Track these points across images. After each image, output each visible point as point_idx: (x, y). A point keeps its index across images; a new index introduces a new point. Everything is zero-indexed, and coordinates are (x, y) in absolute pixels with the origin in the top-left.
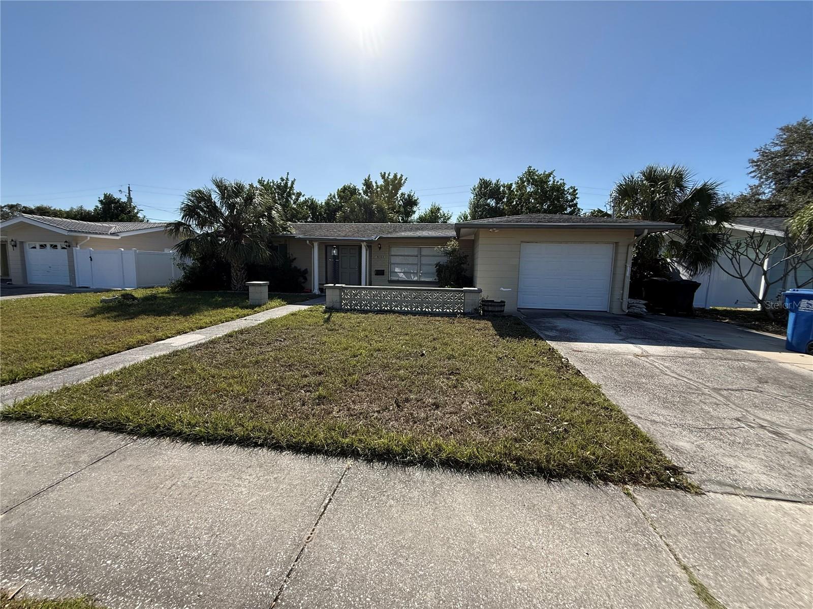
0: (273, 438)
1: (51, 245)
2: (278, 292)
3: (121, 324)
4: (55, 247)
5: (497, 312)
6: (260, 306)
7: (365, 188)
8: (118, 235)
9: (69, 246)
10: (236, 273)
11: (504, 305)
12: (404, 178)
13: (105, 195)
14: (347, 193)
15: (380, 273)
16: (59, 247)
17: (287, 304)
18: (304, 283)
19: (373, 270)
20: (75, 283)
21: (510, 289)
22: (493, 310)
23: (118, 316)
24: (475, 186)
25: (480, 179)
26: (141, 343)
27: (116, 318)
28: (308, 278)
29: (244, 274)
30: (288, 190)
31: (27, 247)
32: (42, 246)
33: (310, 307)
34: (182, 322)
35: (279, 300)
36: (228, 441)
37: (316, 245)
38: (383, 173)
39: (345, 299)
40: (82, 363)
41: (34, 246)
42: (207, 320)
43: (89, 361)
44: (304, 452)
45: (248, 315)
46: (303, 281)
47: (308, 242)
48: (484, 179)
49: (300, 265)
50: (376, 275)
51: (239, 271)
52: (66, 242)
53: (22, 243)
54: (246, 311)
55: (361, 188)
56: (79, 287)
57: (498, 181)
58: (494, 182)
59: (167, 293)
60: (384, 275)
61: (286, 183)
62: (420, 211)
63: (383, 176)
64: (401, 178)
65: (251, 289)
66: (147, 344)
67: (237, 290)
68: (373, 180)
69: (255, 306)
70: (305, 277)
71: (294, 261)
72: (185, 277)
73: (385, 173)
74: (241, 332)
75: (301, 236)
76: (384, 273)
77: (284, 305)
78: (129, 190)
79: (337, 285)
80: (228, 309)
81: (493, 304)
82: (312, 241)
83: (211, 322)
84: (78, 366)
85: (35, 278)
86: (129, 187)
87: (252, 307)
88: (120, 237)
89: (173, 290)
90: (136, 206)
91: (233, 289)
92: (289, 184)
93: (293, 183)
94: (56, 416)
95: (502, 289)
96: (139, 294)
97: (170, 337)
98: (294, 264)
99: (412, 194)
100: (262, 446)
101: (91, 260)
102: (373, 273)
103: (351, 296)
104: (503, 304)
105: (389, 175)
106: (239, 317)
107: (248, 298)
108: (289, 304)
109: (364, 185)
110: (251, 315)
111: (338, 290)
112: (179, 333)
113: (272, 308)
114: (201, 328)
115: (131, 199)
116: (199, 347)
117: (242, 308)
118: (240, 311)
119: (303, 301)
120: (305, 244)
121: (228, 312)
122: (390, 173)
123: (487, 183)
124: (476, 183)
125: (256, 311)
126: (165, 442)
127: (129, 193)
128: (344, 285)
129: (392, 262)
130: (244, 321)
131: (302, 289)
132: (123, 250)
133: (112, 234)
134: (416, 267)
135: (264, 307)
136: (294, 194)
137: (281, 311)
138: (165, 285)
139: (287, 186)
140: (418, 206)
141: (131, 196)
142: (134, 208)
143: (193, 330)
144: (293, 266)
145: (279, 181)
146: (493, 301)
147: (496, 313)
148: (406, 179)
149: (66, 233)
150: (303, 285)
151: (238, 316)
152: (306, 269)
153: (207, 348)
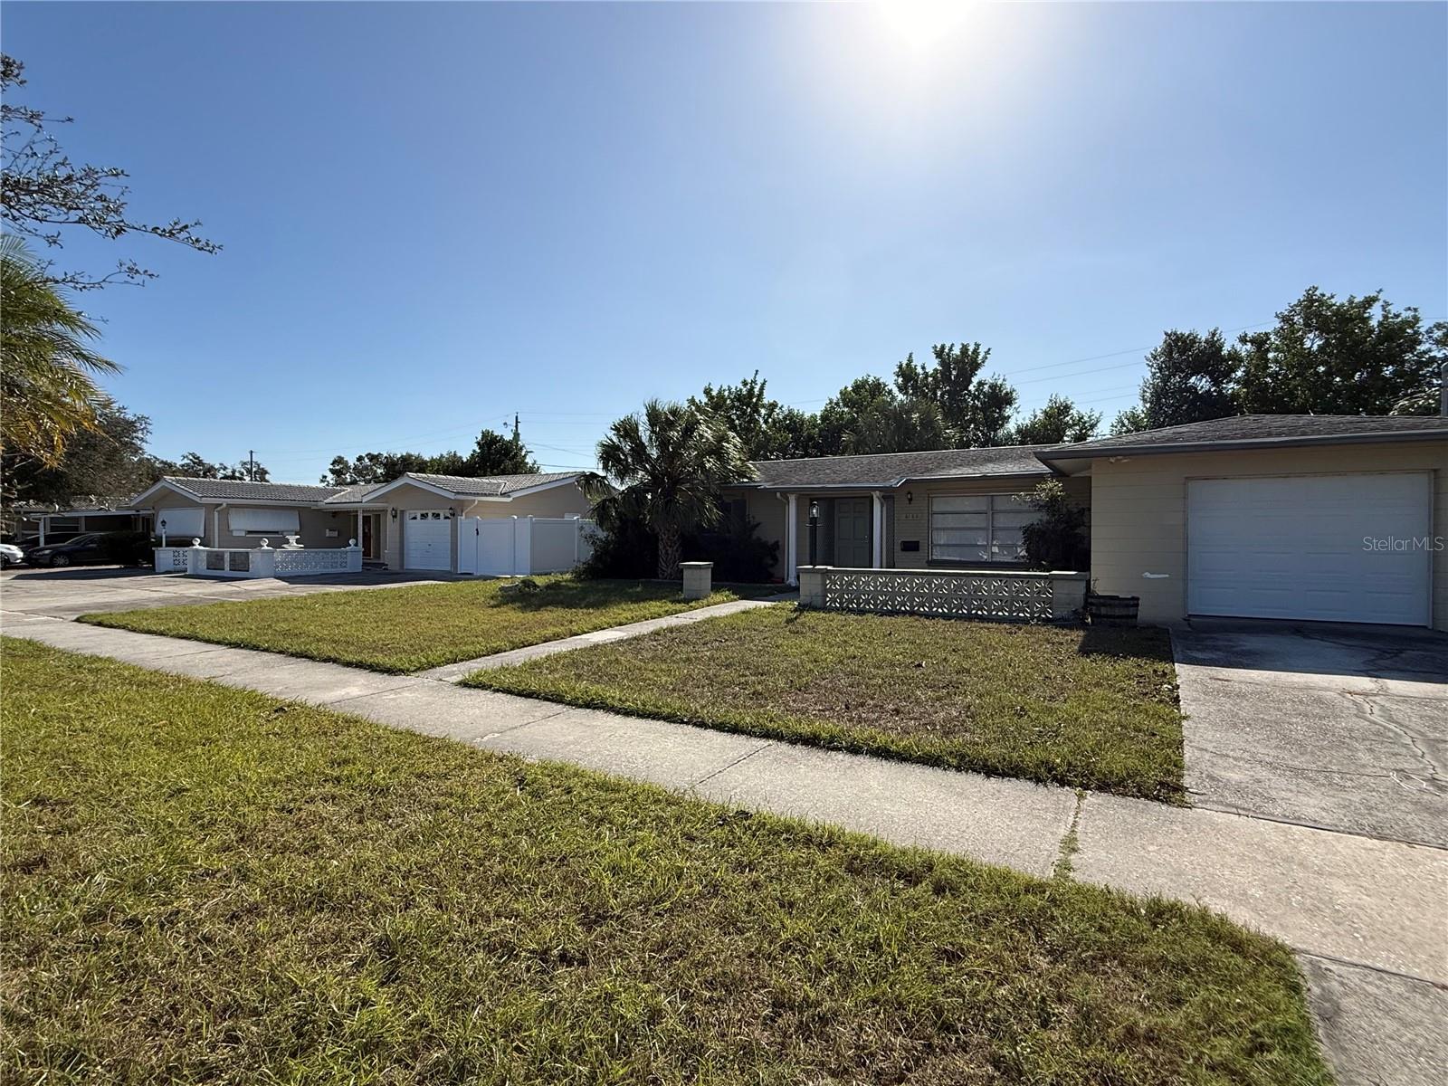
0: (699, 717)
1: (433, 514)
2: (728, 581)
3: (530, 615)
4: (437, 516)
5: (1118, 617)
6: (697, 599)
7: (900, 380)
8: (509, 496)
9: (454, 515)
10: (666, 549)
11: (1137, 605)
12: (982, 351)
13: (483, 433)
14: (864, 394)
15: (911, 547)
16: (442, 516)
17: (739, 599)
18: (772, 566)
19: (898, 541)
20: (456, 568)
21: (1167, 576)
22: (1109, 614)
23: (525, 607)
24: (1156, 351)
25: (1166, 334)
26: (556, 637)
27: (524, 609)
28: (780, 559)
29: (677, 551)
30: (754, 400)
31: (407, 517)
32: (424, 516)
33: (774, 603)
34: (596, 616)
35: (727, 592)
36: (655, 716)
37: (792, 498)
38: (939, 347)
39: (830, 591)
40: (505, 651)
41: (413, 516)
42: (628, 615)
43: (511, 650)
44: (728, 731)
45: (681, 612)
46: (771, 562)
47: (778, 494)
48: (1175, 334)
49: (766, 534)
50: (903, 550)
51: (670, 547)
52: (451, 509)
53: (402, 512)
54: (678, 606)
55: (890, 381)
56: (462, 574)
57: (1214, 335)
58: (1203, 335)
59: (570, 581)
60: (918, 550)
61: (752, 388)
62: (1020, 416)
63: (939, 353)
64: (976, 351)
65: (686, 573)
66: (562, 638)
67: (666, 578)
68: (917, 362)
69: (691, 600)
70: (775, 555)
71: (757, 528)
72: (596, 557)
73: (943, 347)
74: (671, 630)
75: (768, 486)
76: (918, 547)
77: (735, 600)
78: (517, 422)
79: (817, 567)
80: (654, 603)
81: (1117, 602)
82: (785, 493)
83: (632, 618)
84: (503, 654)
85: (413, 563)
86: (517, 417)
87: (687, 601)
88: (511, 499)
89: (578, 576)
90: (523, 446)
91: (660, 576)
92: (756, 391)
93: (762, 389)
94: (506, 686)
95: (1148, 575)
96: (540, 581)
97: (586, 633)
98: (756, 534)
99: (999, 383)
100: (687, 723)
101: (478, 534)
102: (898, 548)
103: (841, 585)
104: (1136, 602)
105: (951, 349)
106: (668, 613)
107: (681, 590)
108: (742, 599)
109: (898, 376)
110: (684, 611)
111: (819, 576)
112: (595, 629)
113: (716, 604)
114: (621, 624)
115: (518, 434)
116: (621, 642)
117: (672, 602)
118: (669, 606)
119: (766, 596)
120: (776, 498)
121: (654, 606)
122: (953, 345)
123: (1184, 342)
124: (1159, 343)
125: (691, 607)
126: (600, 713)
127: (517, 426)
128: (829, 568)
129: (934, 526)
130: (675, 619)
131: (769, 577)
132: (516, 517)
133: (503, 495)
134: (983, 533)
135: (705, 602)
136: (763, 406)
137: (727, 608)
138: (566, 570)
139: (753, 394)
140: (1013, 406)
141: (519, 431)
142: (521, 449)
143: (611, 626)
144: (754, 537)
145: (740, 386)
146: (1116, 598)
147: (1117, 621)
148: (988, 352)
149: (452, 496)
150: (771, 570)
151: (667, 611)
152: (777, 542)
153: (630, 644)
